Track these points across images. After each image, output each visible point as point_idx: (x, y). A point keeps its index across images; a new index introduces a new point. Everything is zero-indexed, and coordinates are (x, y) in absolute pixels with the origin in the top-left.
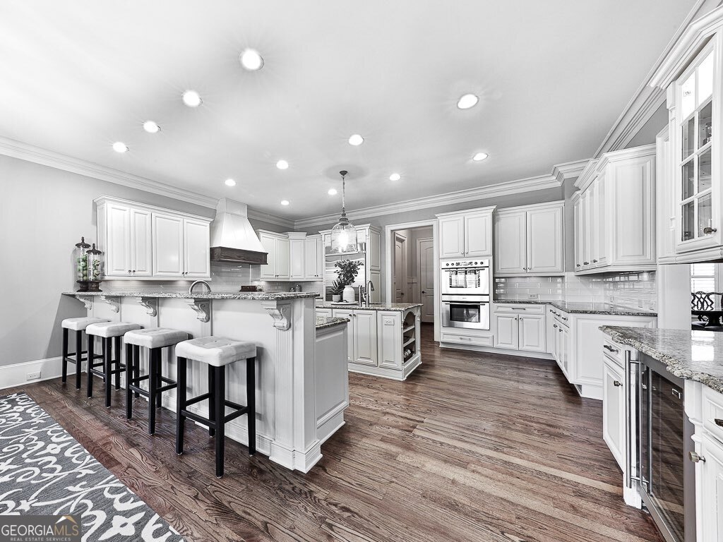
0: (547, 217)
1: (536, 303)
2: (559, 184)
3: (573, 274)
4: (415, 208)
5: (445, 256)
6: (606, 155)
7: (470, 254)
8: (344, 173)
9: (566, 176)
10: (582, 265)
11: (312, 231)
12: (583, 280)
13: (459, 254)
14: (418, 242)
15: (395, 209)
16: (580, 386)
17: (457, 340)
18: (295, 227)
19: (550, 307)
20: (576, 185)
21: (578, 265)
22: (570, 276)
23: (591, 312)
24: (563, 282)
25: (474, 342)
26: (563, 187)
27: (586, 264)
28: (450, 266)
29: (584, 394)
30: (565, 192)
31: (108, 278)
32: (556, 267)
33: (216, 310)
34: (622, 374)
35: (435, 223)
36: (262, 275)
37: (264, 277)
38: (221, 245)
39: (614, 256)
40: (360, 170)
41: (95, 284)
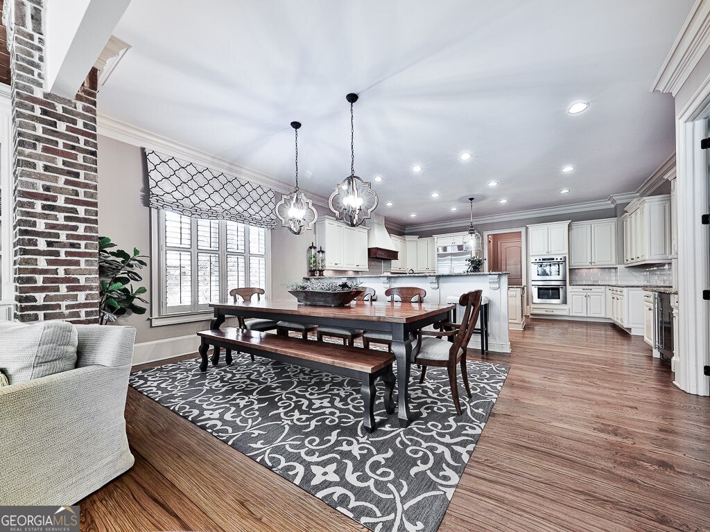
0: (606, 228)
1: (599, 285)
2: (613, 206)
3: (623, 266)
4: (506, 220)
5: (534, 254)
6: (644, 198)
7: (553, 253)
8: (471, 199)
9: (618, 202)
10: (630, 260)
11: (422, 235)
12: (630, 269)
13: (545, 253)
14: (499, 243)
15: (492, 219)
16: (630, 329)
17: (543, 312)
18: (406, 231)
19: (608, 288)
20: (625, 209)
21: (627, 260)
22: (621, 267)
23: (637, 287)
24: (616, 272)
25: (555, 313)
26: (616, 208)
27: (632, 259)
28: (538, 261)
29: (633, 333)
30: (617, 212)
31: (327, 268)
32: (612, 262)
33: (442, 282)
34: (651, 306)
35: (523, 230)
36: (392, 268)
37: (393, 270)
38: (373, 246)
39: (649, 255)
40: (483, 198)
41: (321, 271)
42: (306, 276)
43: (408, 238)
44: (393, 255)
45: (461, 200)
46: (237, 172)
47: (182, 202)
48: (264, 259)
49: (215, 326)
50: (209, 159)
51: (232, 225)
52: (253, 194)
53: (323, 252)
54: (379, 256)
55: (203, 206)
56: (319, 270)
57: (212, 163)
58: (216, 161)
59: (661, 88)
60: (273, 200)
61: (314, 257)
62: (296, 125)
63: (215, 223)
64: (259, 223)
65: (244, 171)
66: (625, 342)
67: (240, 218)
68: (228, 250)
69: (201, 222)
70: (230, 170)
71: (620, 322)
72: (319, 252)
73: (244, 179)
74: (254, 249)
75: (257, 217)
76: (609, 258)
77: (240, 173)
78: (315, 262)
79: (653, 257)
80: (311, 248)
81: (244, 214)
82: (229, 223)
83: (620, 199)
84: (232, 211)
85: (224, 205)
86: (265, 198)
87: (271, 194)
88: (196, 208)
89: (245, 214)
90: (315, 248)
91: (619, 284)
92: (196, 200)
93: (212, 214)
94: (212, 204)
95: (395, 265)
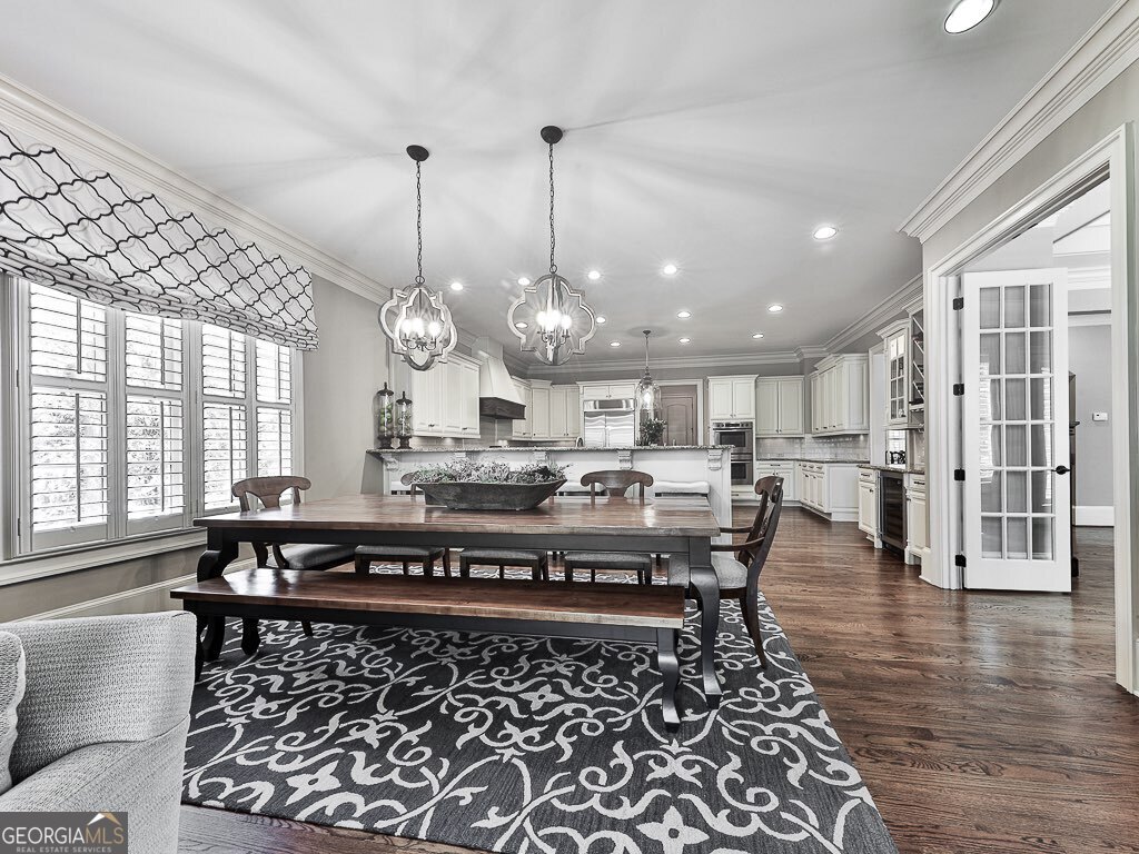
1: (788, 460)
2: (798, 360)
3: (810, 436)
4: (678, 366)
7: (737, 416)
8: (647, 332)
9: (806, 356)
10: (819, 429)
11: (557, 380)
12: (817, 439)
13: (729, 416)
16: (830, 514)
19: (797, 463)
20: (815, 366)
21: (816, 429)
22: (808, 437)
24: (804, 442)
25: (741, 496)
26: (802, 362)
27: (825, 428)
29: (835, 518)
30: (804, 369)
31: (416, 433)
32: (799, 430)
33: (639, 460)
34: (873, 487)
35: (699, 383)
36: (514, 434)
37: (516, 436)
38: (488, 394)
39: (848, 425)
40: (662, 332)
41: (404, 440)
42: (372, 448)
43: (536, 383)
44: (516, 411)
45: (631, 332)
46: (226, 217)
47: (85, 266)
48: (288, 413)
49: (211, 570)
50: (160, 174)
51: (215, 335)
52: (266, 271)
53: (409, 402)
54: (496, 413)
55: (142, 282)
56: (400, 437)
57: (163, 184)
58: (176, 182)
59: (909, 231)
60: (309, 290)
61: (389, 411)
62: (418, 153)
63: (174, 326)
64: (280, 336)
65: (244, 218)
66: (825, 531)
67: (235, 319)
68: (206, 391)
69: (134, 320)
70: (210, 208)
71: (816, 506)
72: (400, 402)
73: (244, 237)
74: (267, 393)
75: (276, 322)
76: (796, 427)
77: (236, 221)
78: (390, 420)
79: (852, 427)
80: (382, 393)
81: (246, 312)
82: (208, 329)
83: (808, 353)
84: (218, 303)
85: (197, 286)
86: (290, 282)
87: (303, 278)
88: (123, 286)
89: (249, 313)
90: (391, 393)
91: (807, 458)
92: (124, 268)
93: (165, 304)
94: (168, 281)
95: (519, 428)
